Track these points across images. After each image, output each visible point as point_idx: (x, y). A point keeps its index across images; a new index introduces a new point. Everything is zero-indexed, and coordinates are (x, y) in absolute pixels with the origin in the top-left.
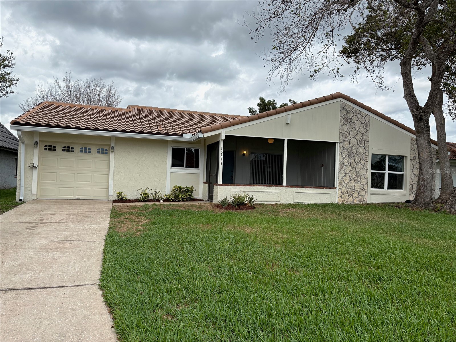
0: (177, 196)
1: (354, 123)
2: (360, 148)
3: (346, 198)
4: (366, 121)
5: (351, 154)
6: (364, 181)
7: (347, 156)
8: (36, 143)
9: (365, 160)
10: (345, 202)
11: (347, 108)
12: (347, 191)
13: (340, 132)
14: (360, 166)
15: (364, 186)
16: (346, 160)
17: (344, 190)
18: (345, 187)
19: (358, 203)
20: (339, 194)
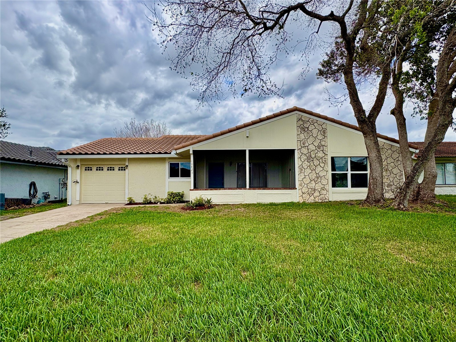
0: (169, 199)
1: (311, 131)
2: (318, 152)
3: (307, 197)
4: (323, 128)
5: (309, 159)
6: (324, 182)
7: (306, 160)
8: (78, 166)
9: (325, 163)
10: (306, 200)
11: (303, 119)
12: (308, 191)
13: (298, 140)
14: (319, 169)
15: (325, 186)
16: (305, 163)
17: (305, 190)
18: (305, 187)
19: (320, 201)
20: (299, 194)
